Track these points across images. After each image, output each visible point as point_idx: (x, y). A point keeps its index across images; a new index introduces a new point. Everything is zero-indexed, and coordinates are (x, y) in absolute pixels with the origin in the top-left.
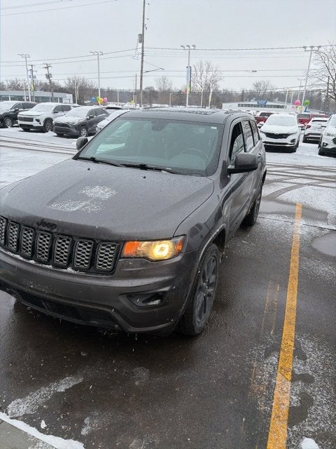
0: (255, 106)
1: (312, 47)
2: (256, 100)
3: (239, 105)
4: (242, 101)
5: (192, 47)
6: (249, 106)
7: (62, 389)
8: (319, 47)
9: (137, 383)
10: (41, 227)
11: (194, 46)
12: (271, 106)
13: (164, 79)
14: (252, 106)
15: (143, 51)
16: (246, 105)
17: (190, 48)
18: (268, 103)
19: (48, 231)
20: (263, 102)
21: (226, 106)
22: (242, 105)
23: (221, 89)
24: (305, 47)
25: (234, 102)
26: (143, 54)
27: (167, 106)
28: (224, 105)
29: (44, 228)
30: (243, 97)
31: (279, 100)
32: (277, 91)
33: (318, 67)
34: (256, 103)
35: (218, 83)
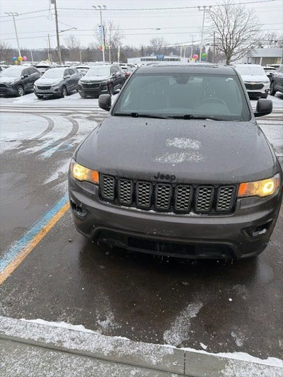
0: (155, 60)
1: (205, 7)
2: (155, 55)
3: (142, 60)
4: (143, 56)
5: (103, 8)
6: (150, 60)
7: (193, 315)
8: (211, 7)
9: (244, 297)
10: (159, 180)
11: (104, 6)
12: (168, 60)
13: (72, 38)
14: (152, 60)
15: (56, 12)
16: (147, 60)
17: (101, 9)
18: (166, 57)
19: (166, 183)
20: (161, 56)
21: (130, 61)
22: (144, 60)
23: (123, 46)
24: (199, 7)
25: (136, 57)
26: (56, 15)
27: (78, 63)
28: (129, 60)
29: (163, 181)
30: (143, 53)
31: (174, 54)
32: (170, 46)
33: (209, 25)
34: (155, 57)
35: (121, 40)
